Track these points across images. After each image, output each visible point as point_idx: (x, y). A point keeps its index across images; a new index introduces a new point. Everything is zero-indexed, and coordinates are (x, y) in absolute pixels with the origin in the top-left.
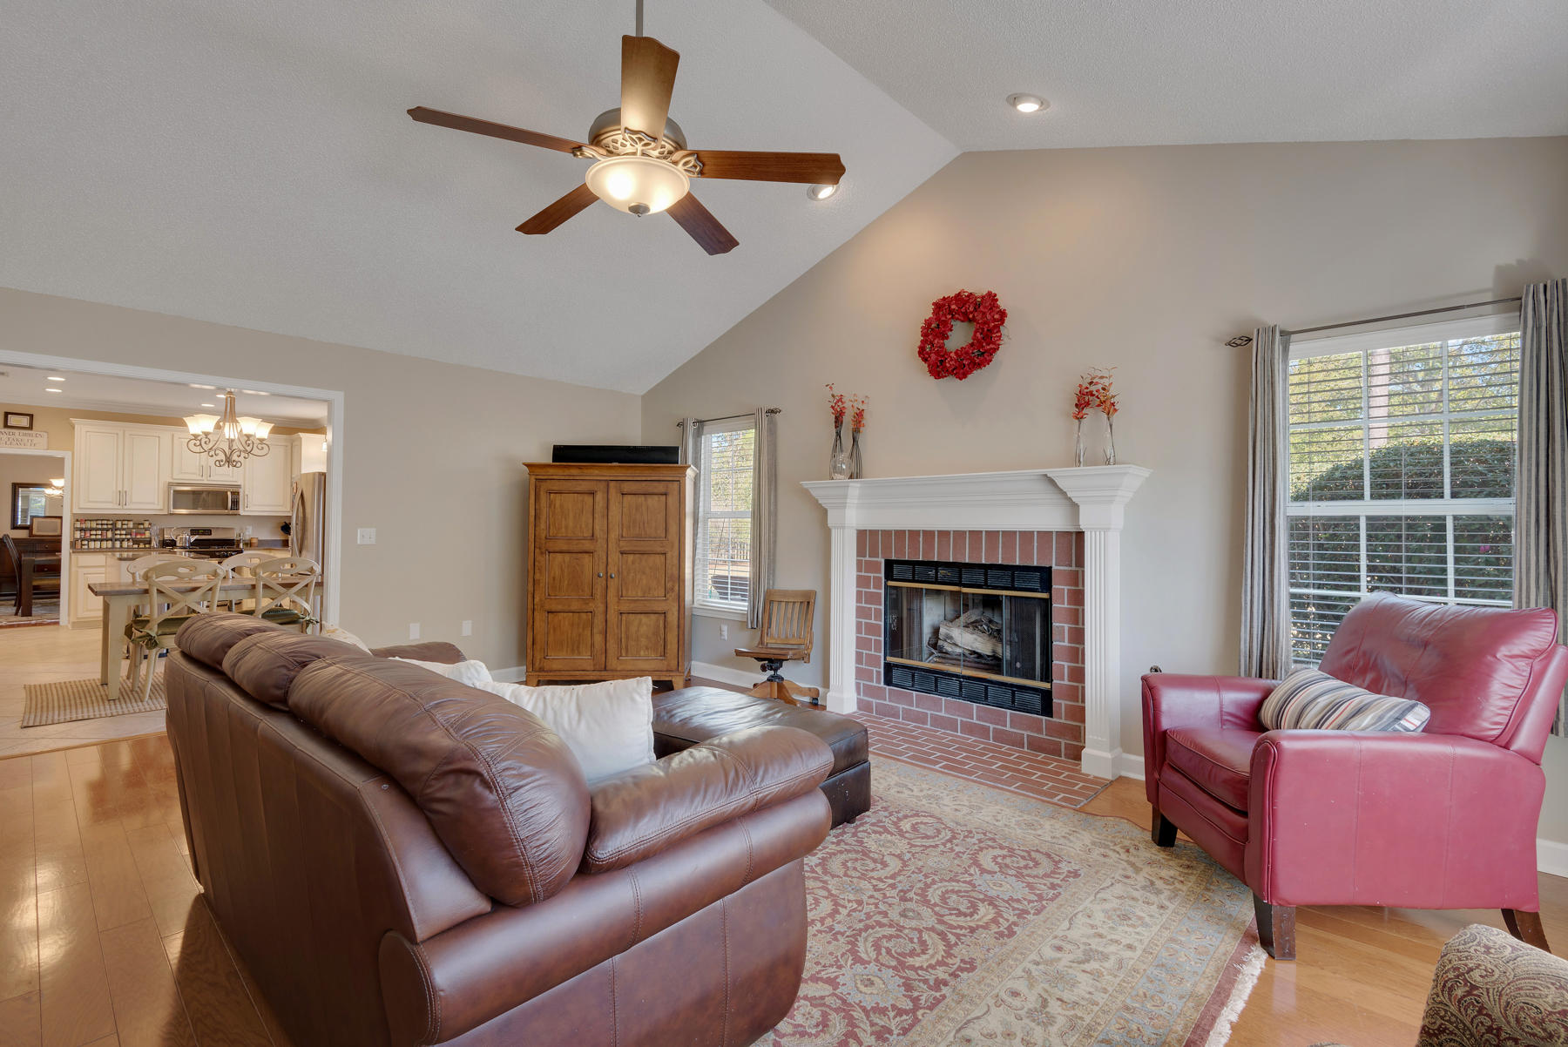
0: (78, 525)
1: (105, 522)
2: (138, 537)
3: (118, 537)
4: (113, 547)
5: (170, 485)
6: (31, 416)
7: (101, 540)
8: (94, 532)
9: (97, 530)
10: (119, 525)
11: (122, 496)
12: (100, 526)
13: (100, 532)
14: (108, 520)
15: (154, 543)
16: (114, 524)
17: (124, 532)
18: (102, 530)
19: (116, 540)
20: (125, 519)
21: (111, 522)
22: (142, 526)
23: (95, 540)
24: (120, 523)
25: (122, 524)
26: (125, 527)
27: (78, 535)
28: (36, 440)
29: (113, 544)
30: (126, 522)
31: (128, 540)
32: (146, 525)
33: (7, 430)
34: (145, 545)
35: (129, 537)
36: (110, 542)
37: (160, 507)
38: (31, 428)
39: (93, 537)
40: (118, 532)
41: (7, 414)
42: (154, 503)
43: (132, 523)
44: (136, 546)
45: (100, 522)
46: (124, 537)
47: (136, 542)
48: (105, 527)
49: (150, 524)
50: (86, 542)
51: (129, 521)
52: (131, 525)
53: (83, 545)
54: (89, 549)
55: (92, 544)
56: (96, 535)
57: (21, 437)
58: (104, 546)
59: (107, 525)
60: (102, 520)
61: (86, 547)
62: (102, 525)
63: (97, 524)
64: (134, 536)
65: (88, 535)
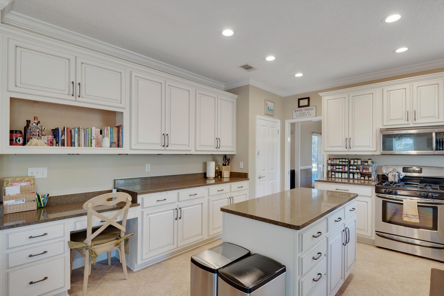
0: (330, 162)
1: (344, 160)
2: (364, 171)
3: (351, 171)
4: (349, 178)
5: (382, 130)
6: (309, 99)
7: (342, 172)
8: (337, 167)
9: (339, 165)
10: (352, 162)
11: (348, 142)
12: (341, 163)
13: (341, 167)
14: (345, 159)
15: (373, 178)
16: (349, 162)
17: (355, 168)
18: (342, 165)
19: (350, 173)
20: (355, 158)
21: (347, 160)
22: (366, 164)
23: (338, 172)
24: (353, 160)
25: (354, 162)
26: (356, 164)
27: (330, 168)
29: (349, 176)
30: (356, 161)
31: (358, 173)
32: (370, 162)
33: (300, 109)
34: (369, 177)
35: (358, 171)
36: (347, 174)
37: (375, 149)
38: (309, 105)
39: (337, 170)
40: (351, 167)
41: (299, 100)
42: (370, 146)
44: (363, 178)
45: (341, 160)
46: (355, 171)
47: (363, 175)
48: (344, 163)
49: (372, 162)
50: (333, 173)
51: (358, 159)
52: (359, 162)
53: (332, 175)
54: (335, 178)
55: (337, 174)
56: (339, 169)
57: (305, 111)
58: (343, 177)
59: (345, 162)
60: (342, 159)
61: (333, 176)
62: (342, 162)
63: (339, 162)
64: (361, 171)
65: (334, 168)
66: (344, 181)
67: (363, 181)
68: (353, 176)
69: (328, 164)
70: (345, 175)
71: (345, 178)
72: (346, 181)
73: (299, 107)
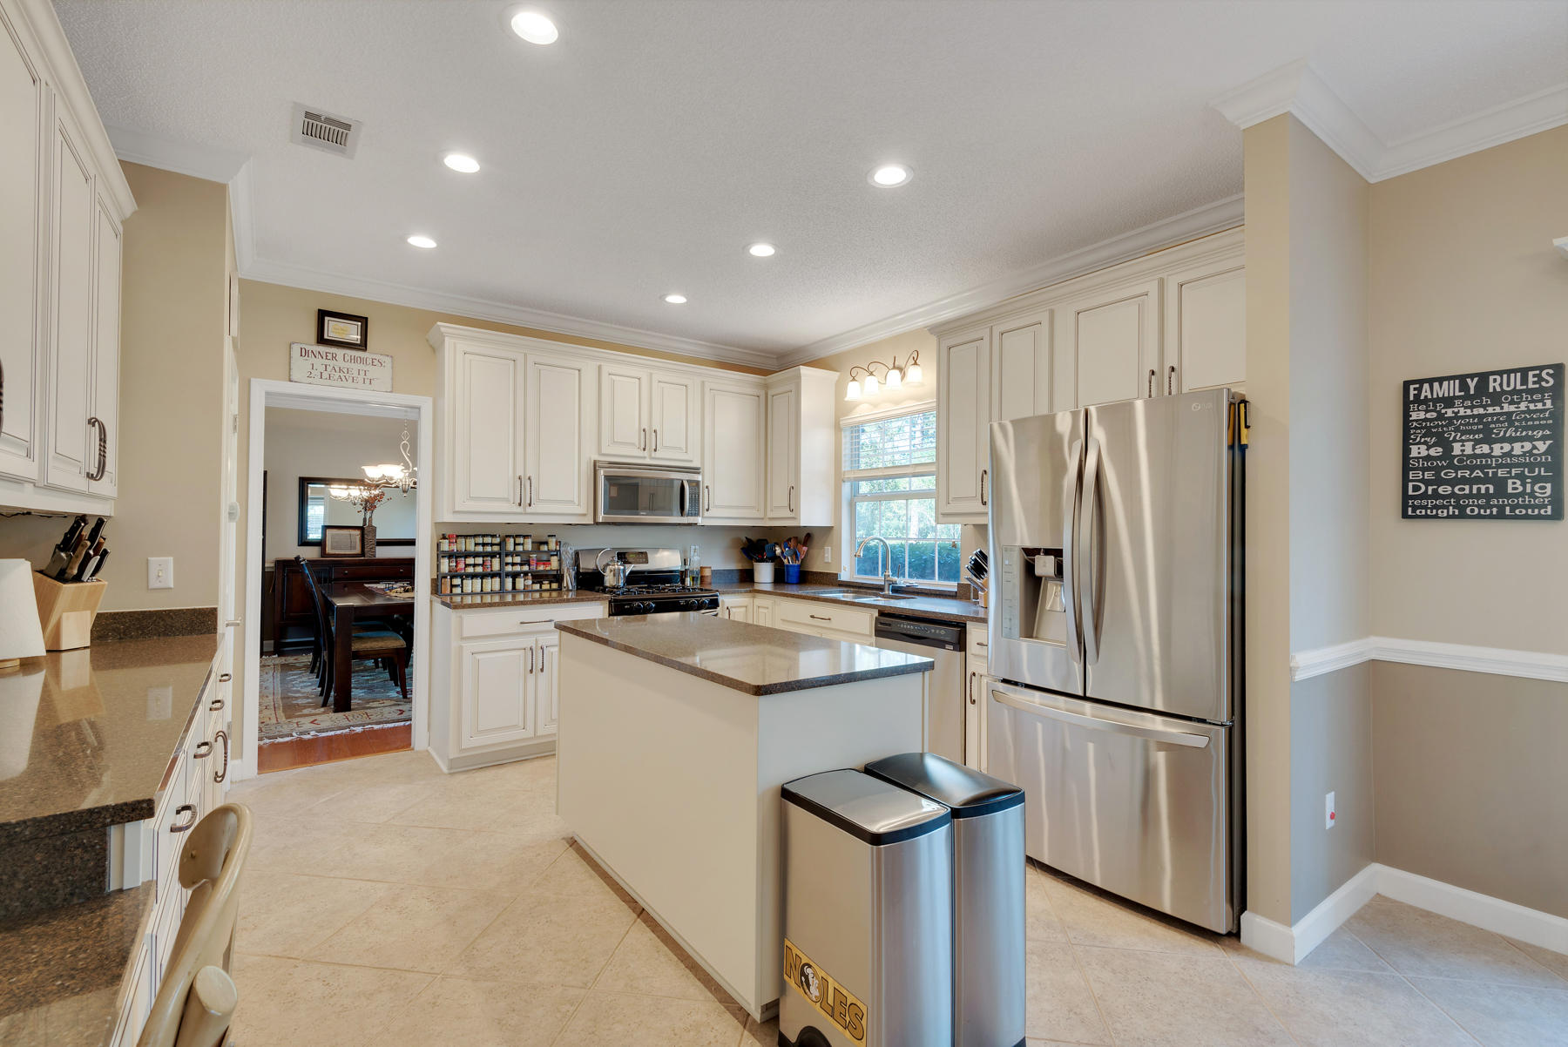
0: (445, 546)
1: (488, 540)
2: (541, 568)
3: (509, 568)
4: (502, 591)
5: (604, 465)
6: (364, 321)
7: (483, 576)
8: (470, 561)
9: (476, 555)
10: (510, 546)
11: (525, 488)
12: (480, 549)
13: (479, 560)
14: (492, 536)
15: (566, 580)
16: (501, 544)
17: (517, 559)
18: (484, 555)
19: (506, 575)
20: (519, 533)
21: (497, 540)
22: (544, 548)
23: (473, 576)
24: (512, 540)
25: (515, 544)
26: (520, 548)
27: (445, 566)
28: (373, 372)
29: (502, 584)
30: (520, 540)
31: (526, 574)
32: (552, 546)
33: (323, 349)
34: (552, 583)
35: (526, 568)
36: (497, 580)
37: (582, 510)
38: (363, 345)
39: (470, 570)
40: (509, 560)
41: (322, 314)
42: (572, 502)
43: (529, 541)
44: (537, 587)
45: (480, 540)
46: (518, 568)
47: (538, 578)
48: (489, 549)
49: (559, 543)
50: (457, 581)
51: (525, 537)
52: (529, 546)
53: (452, 586)
54: (463, 594)
55: (468, 584)
56: (475, 565)
57: (348, 365)
58: (487, 588)
59: (492, 545)
60: (484, 536)
61: (458, 590)
62: (484, 545)
63: (476, 544)
64: (533, 567)
65: (462, 565)
66: (488, 599)
67: (537, 595)
68: (514, 584)
69: (441, 554)
70: (493, 584)
71: (492, 592)
72: (496, 599)
73: (321, 340)
